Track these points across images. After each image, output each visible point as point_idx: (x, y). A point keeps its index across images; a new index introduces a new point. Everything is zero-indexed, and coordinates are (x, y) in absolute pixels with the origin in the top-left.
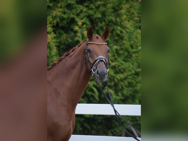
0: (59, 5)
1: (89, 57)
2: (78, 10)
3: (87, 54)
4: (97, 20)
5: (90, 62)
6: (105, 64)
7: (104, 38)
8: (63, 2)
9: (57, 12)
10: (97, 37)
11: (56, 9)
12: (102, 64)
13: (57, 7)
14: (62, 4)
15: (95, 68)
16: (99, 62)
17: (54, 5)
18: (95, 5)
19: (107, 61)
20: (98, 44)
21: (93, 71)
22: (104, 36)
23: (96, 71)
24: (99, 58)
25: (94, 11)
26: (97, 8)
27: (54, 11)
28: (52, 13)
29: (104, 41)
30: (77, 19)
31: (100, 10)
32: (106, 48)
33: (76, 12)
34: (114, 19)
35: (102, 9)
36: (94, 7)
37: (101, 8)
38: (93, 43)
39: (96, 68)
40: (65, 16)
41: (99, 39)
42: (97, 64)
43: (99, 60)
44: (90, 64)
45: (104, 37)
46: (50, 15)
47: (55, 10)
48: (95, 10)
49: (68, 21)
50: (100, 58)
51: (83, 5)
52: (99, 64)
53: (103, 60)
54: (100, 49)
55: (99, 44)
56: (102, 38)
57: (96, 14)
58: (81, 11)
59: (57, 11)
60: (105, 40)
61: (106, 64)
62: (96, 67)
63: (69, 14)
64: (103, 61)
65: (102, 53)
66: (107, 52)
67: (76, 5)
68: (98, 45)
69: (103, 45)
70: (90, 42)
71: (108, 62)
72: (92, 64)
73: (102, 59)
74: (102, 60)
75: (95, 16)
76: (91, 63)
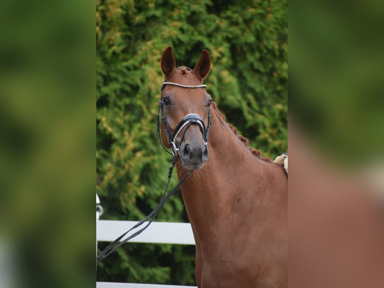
0: (175, 14)
1: (165, 115)
2: (210, 26)
3: (162, 109)
4: (245, 49)
5: (169, 126)
6: (202, 131)
7: (199, 76)
8: (183, 9)
9: (171, 29)
10: (182, 71)
11: (168, 21)
12: (196, 130)
13: (171, 17)
14: (182, 12)
15: (179, 139)
16: (188, 126)
17: (164, 14)
18: (242, 16)
19: (205, 124)
20: (186, 87)
21: (174, 146)
22: (200, 72)
23: (183, 147)
24: (189, 117)
25: (240, 29)
26: (248, 22)
27: (164, 27)
28: (161, 31)
29: (200, 80)
30: (208, 45)
31: (253, 27)
32: (204, 95)
33: (206, 29)
34: (276, 47)
35: (258, 24)
36: (241, 20)
37: (256, 21)
38: (175, 84)
39: (183, 139)
40: (184, 38)
41: (187, 75)
42: (184, 130)
43: (188, 122)
44: (168, 131)
45: (198, 72)
46: (155, 35)
47: (165, 24)
48: (243, 26)
49: (189, 48)
50: (191, 117)
51: (219, 16)
52: (188, 130)
53: (198, 121)
54: (191, 99)
55: (188, 88)
56: (195, 74)
57: (246, 34)
58: (218, 29)
59: (170, 27)
60: (203, 79)
61: (205, 130)
62: (182, 137)
63: (193, 34)
64: (198, 124)
65: (196, 106)
66: (206, 104)
67: (205, 16)
68: (186, 90)
69: (197, 89)
70: (169, 82)
71: (208, 127)
72: (172, 130)
73: (196, 119)
74: (195, 121)
75: (243, 40)
76: (170, 128)
